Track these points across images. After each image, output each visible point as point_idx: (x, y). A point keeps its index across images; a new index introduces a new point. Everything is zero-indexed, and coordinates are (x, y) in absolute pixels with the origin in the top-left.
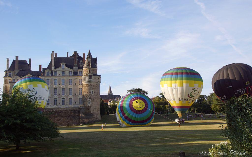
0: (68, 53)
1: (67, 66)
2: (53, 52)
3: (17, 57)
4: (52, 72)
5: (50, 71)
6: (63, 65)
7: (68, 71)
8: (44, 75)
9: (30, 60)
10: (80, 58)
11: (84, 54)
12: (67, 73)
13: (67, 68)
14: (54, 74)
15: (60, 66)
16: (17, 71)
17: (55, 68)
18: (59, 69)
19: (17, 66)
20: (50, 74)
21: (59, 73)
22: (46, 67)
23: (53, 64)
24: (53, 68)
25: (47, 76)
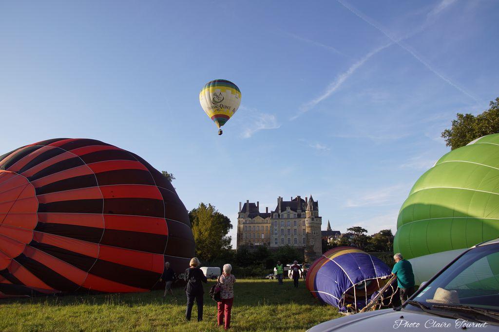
0: (292, 197)
1: (291, 209)
2: (280, 197)
3: (248, 201)
4: (279, 215)
5: (277, 214)
6: (288, 209)
7: (293, 214)
8: (272, 217)
9: (258, 203)
10: (302, 200)
11: (306, 198)
12: (292, 216)
13: (291, 212)
14: (280, 217)
15: (285, 209)
16: (248, 213)
17: (282, 212)
18: (285, 212)
19: (248, 208)
20: (277, 217)
21: (285, 216)
22: (274, 211)
23: (280, 208)
24: (280, 211)
25: (275, 219)
